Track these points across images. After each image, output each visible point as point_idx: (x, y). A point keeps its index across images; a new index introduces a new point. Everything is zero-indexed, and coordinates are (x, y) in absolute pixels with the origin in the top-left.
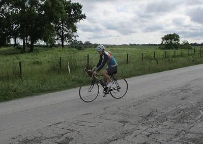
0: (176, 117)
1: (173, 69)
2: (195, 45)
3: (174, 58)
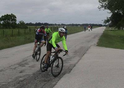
2: (31, 24)
3: (11, 38)
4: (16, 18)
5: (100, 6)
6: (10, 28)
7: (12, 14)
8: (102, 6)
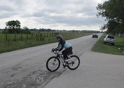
1: (11, 51)
4: (20, 24)
5: (98, 14)
7: (17, 20)
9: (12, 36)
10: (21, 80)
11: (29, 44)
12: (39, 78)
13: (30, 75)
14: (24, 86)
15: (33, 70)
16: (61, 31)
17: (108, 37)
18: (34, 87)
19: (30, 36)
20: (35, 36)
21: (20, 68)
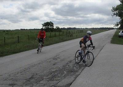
0: (49, 77)
2: (64, 29)
3: (50, 38)
4: (53, 24)
5: (113, 14)
6: (49, 32)
7: (50, 22)
8: (114, 14)
9: (48, 34)
10: (62, 68)
11: (62, 39)
12: (75, 66)
13: (67, 64)
14: (65, 72)
15: (69, 60)
16: (84, 29)
17: (122, 32)
18: (73, 73)
19: (61, 33)
20: (65, 33)
21: (59, 58)
